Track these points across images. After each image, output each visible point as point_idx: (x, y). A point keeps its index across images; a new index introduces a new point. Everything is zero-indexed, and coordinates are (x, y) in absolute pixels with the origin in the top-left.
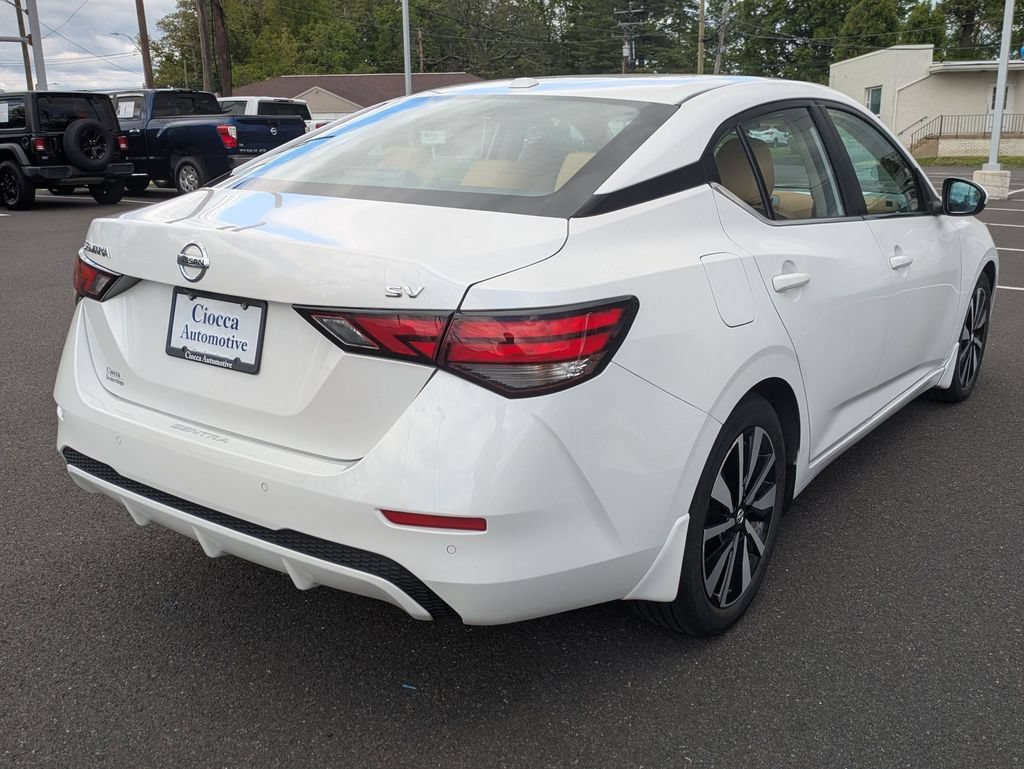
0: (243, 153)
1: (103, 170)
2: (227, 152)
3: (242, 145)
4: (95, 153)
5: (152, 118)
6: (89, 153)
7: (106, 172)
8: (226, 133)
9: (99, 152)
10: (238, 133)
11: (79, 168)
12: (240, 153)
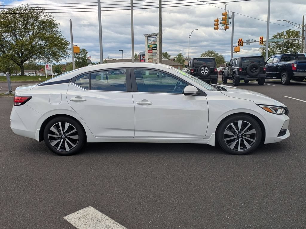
0: (298, 72)
1: (256, 76)
2: (293, 71)
3: (298, 69)
4: (254, 72)
5: (280, 62)
6: (252, 72)
7: (257, 76)
8: (293, 66)
9: (255, 72)
10: (297, 66)
11: (249, 76)
12: (297, 72)
